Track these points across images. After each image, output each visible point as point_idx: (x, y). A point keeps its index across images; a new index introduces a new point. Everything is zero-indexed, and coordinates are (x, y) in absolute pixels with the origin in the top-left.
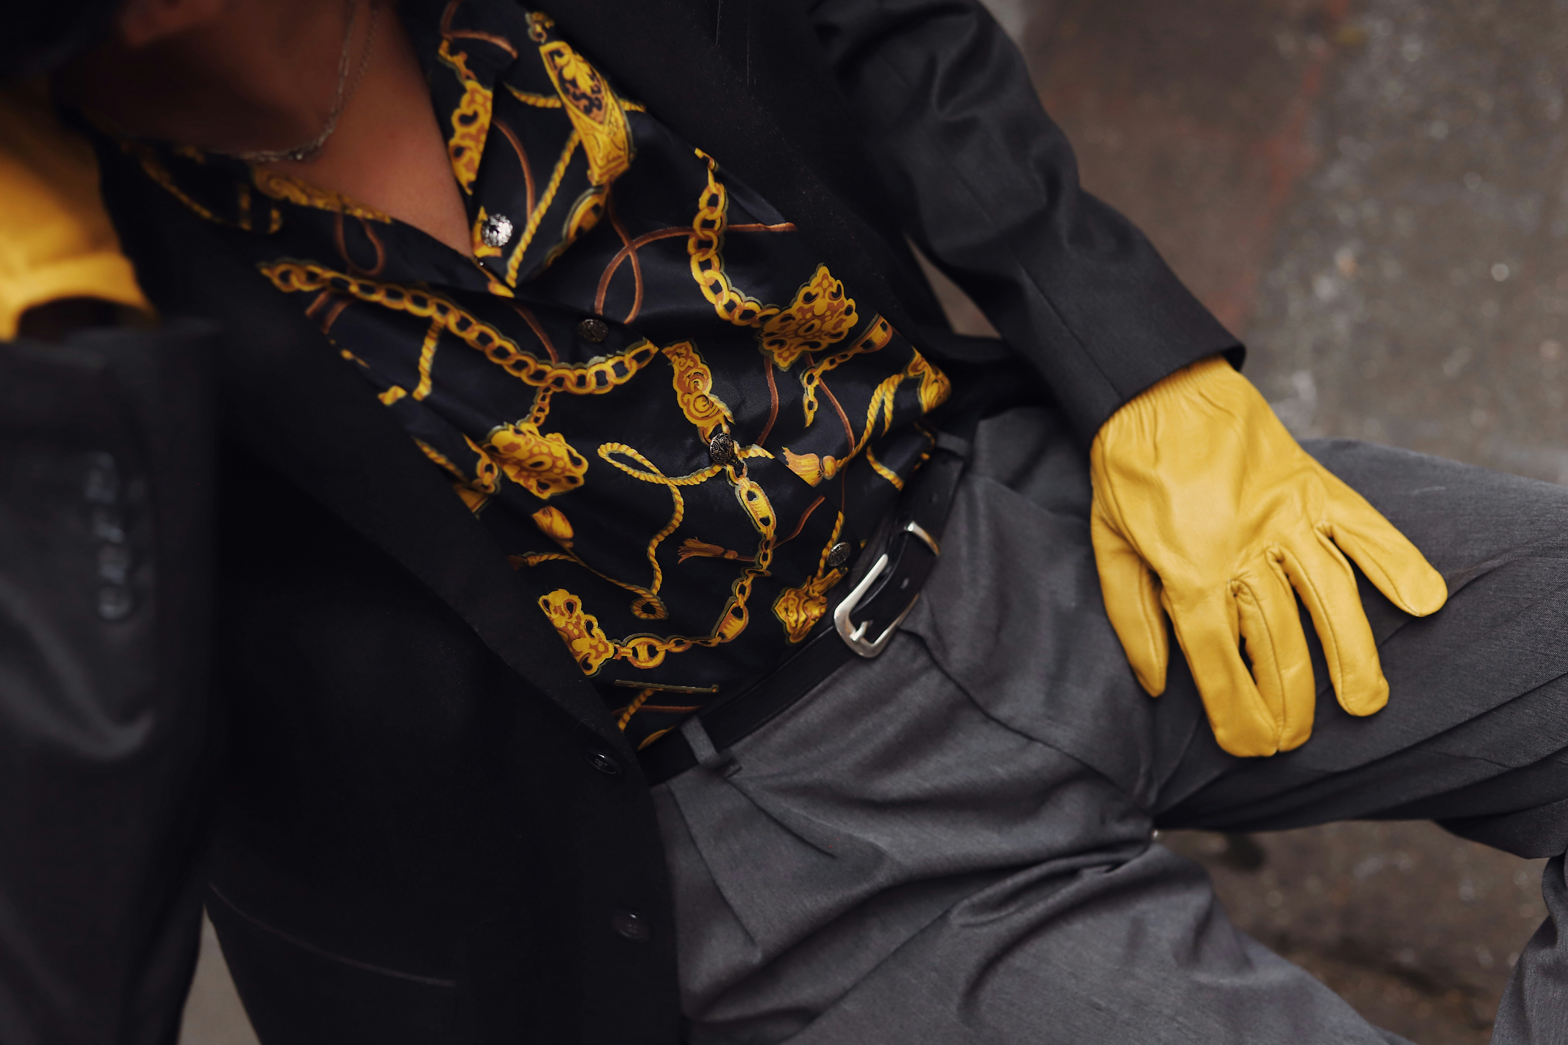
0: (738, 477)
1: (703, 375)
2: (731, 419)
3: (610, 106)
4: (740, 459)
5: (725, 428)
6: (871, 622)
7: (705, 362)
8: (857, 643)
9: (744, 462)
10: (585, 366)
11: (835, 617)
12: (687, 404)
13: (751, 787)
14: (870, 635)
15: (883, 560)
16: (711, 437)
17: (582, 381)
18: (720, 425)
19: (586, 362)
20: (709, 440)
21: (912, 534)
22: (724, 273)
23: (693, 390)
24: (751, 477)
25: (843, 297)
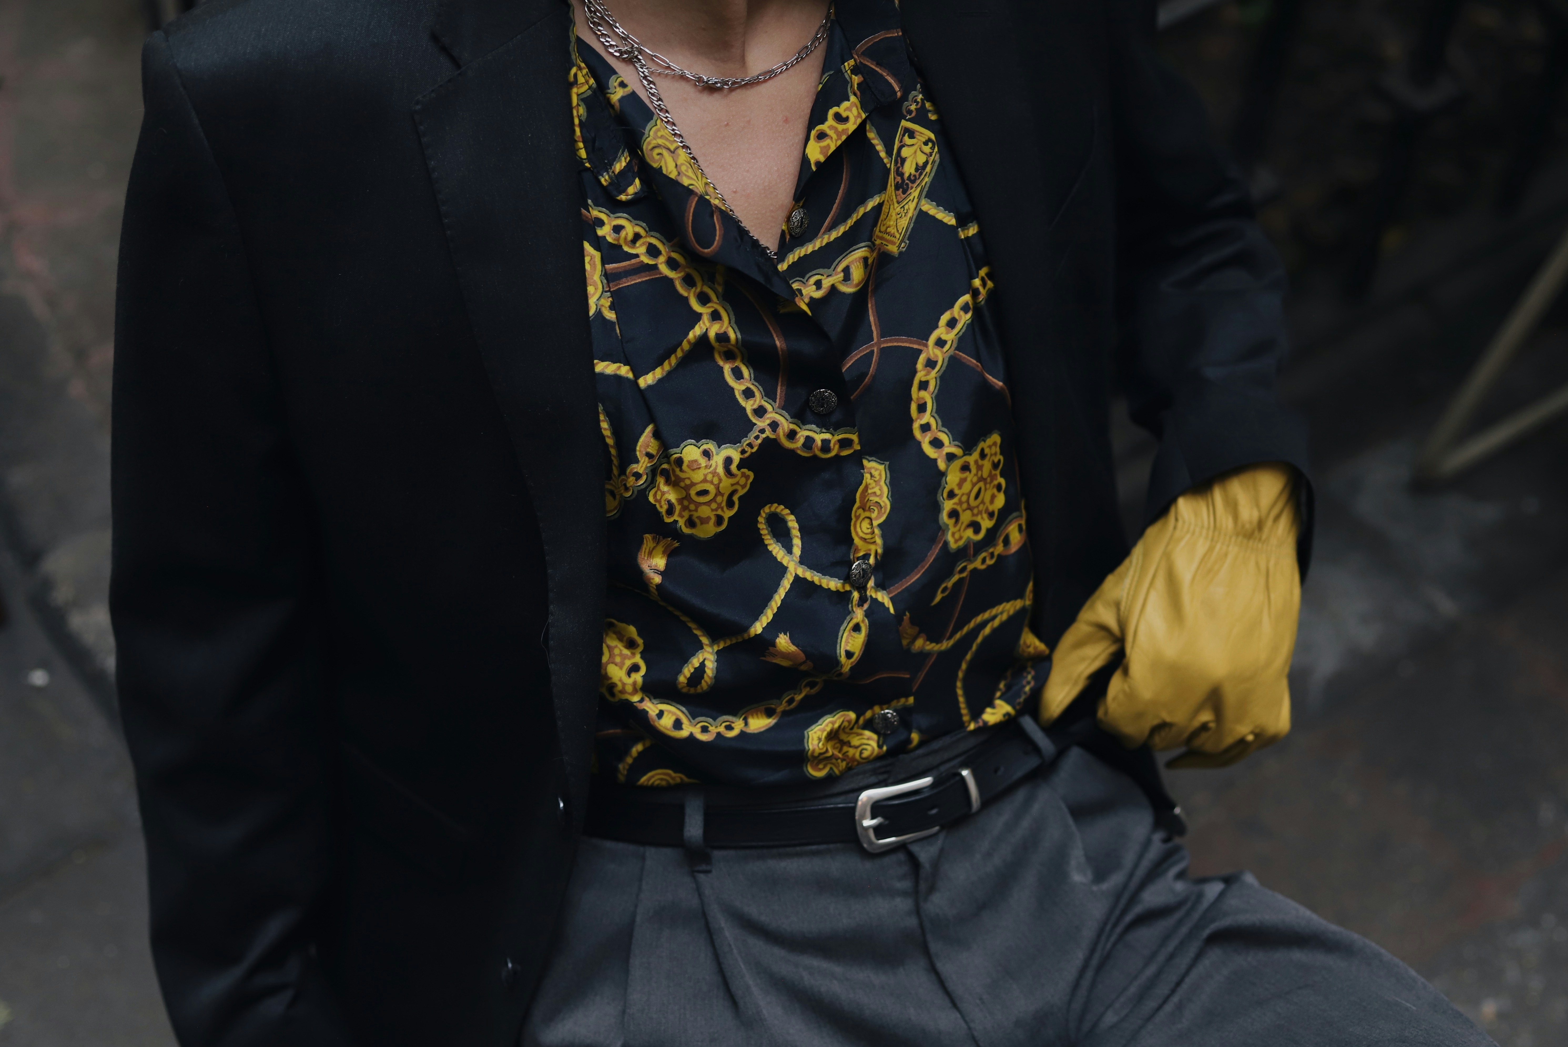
0: (859, 606)
1: (882, 508)
2: (880, 556)
3: (911, 198)
4: (868, 593)
5: (872, 561)
6: (887, 822)
7: (890, 498)
8: (866, 829)
9: (869, 598)
10: (801, 426)
11: (860, 798)
12: (857, 517)
13: (707, 892)
14: (879, 831)
15: (926, 781)
16: (858, 559)
17: (792, 435)
18: (869, 555)
19: (804, 424)
20: (856, 560)
21: (963, 779)
22: (934, 399)
23: (867, 508)
24: (867, 614)
25: (998, 472)
